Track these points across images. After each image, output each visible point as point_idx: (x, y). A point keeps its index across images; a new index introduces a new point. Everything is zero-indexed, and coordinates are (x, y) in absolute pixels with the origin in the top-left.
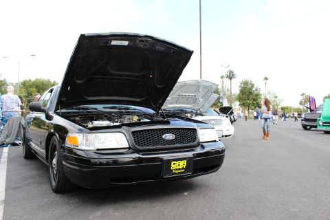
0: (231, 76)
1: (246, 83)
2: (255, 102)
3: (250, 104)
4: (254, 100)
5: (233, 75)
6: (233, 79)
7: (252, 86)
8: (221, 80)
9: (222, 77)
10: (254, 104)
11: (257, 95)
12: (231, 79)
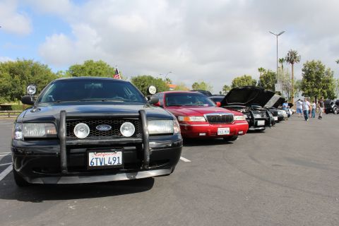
0: (292, 58)
1: (312, 65)
2: (325, 91)
3: (317, 93)
4: (324, 88)
5: (295, 58)
6: (295, 63)
7: (322, 68)
8: (280, 65)
9: (281, 61)
10: (324, 93)
11: (328, 81)
12: (292, 63)
